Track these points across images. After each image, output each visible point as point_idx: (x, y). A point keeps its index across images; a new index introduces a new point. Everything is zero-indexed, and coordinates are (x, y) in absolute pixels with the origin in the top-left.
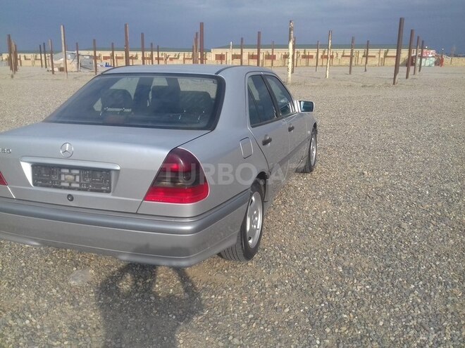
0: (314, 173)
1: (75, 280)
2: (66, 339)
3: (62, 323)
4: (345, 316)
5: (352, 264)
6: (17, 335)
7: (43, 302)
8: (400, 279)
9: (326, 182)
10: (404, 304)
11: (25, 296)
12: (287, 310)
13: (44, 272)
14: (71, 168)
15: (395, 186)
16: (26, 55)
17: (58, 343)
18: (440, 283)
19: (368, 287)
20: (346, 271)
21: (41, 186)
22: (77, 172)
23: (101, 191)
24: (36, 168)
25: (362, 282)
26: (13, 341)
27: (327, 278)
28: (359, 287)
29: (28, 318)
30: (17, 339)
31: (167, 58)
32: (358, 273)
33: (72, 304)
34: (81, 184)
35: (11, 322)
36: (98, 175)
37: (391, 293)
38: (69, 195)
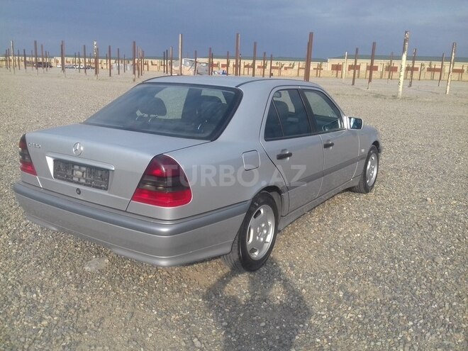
0: (371, 195)
1: (90, 266)
2: (57, 315)
3: (61, 302)
4: (318, 340)
5: (357, 291)
6: (21, 305)
7: (56, 280)
8: (401, 314)
9: (379, 205)
10: (389, 340)
11: (44, 273)
12: (263, 324)
13: (70, 256)
14: (81, 165)
15: (456, 217)
16: (153, 61)
17: (50, 317)
18: (444, 324)
19: (360, 316)
20: (346, 297)
21: (59, 179)
22: (84, 169)
23: (101, 188)
24: (57, 162)
25: (357, 311)
26: (16, 309)
27: (322, 301)
28: (350, 315)
29: (36, 293)
30: (19, 308)
31: (282, 67)
32: (358, 301)
33: (77, 287)
34: (87, 181)
35: (21, 293)
36: (100, 173)
37: (382, 326)
38: (78, 189)
